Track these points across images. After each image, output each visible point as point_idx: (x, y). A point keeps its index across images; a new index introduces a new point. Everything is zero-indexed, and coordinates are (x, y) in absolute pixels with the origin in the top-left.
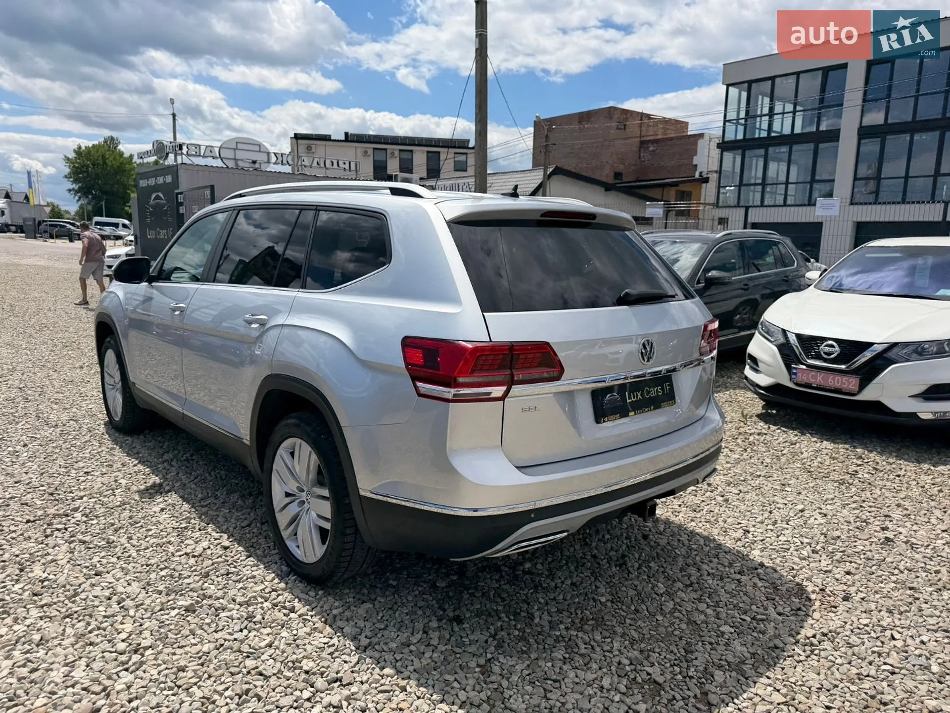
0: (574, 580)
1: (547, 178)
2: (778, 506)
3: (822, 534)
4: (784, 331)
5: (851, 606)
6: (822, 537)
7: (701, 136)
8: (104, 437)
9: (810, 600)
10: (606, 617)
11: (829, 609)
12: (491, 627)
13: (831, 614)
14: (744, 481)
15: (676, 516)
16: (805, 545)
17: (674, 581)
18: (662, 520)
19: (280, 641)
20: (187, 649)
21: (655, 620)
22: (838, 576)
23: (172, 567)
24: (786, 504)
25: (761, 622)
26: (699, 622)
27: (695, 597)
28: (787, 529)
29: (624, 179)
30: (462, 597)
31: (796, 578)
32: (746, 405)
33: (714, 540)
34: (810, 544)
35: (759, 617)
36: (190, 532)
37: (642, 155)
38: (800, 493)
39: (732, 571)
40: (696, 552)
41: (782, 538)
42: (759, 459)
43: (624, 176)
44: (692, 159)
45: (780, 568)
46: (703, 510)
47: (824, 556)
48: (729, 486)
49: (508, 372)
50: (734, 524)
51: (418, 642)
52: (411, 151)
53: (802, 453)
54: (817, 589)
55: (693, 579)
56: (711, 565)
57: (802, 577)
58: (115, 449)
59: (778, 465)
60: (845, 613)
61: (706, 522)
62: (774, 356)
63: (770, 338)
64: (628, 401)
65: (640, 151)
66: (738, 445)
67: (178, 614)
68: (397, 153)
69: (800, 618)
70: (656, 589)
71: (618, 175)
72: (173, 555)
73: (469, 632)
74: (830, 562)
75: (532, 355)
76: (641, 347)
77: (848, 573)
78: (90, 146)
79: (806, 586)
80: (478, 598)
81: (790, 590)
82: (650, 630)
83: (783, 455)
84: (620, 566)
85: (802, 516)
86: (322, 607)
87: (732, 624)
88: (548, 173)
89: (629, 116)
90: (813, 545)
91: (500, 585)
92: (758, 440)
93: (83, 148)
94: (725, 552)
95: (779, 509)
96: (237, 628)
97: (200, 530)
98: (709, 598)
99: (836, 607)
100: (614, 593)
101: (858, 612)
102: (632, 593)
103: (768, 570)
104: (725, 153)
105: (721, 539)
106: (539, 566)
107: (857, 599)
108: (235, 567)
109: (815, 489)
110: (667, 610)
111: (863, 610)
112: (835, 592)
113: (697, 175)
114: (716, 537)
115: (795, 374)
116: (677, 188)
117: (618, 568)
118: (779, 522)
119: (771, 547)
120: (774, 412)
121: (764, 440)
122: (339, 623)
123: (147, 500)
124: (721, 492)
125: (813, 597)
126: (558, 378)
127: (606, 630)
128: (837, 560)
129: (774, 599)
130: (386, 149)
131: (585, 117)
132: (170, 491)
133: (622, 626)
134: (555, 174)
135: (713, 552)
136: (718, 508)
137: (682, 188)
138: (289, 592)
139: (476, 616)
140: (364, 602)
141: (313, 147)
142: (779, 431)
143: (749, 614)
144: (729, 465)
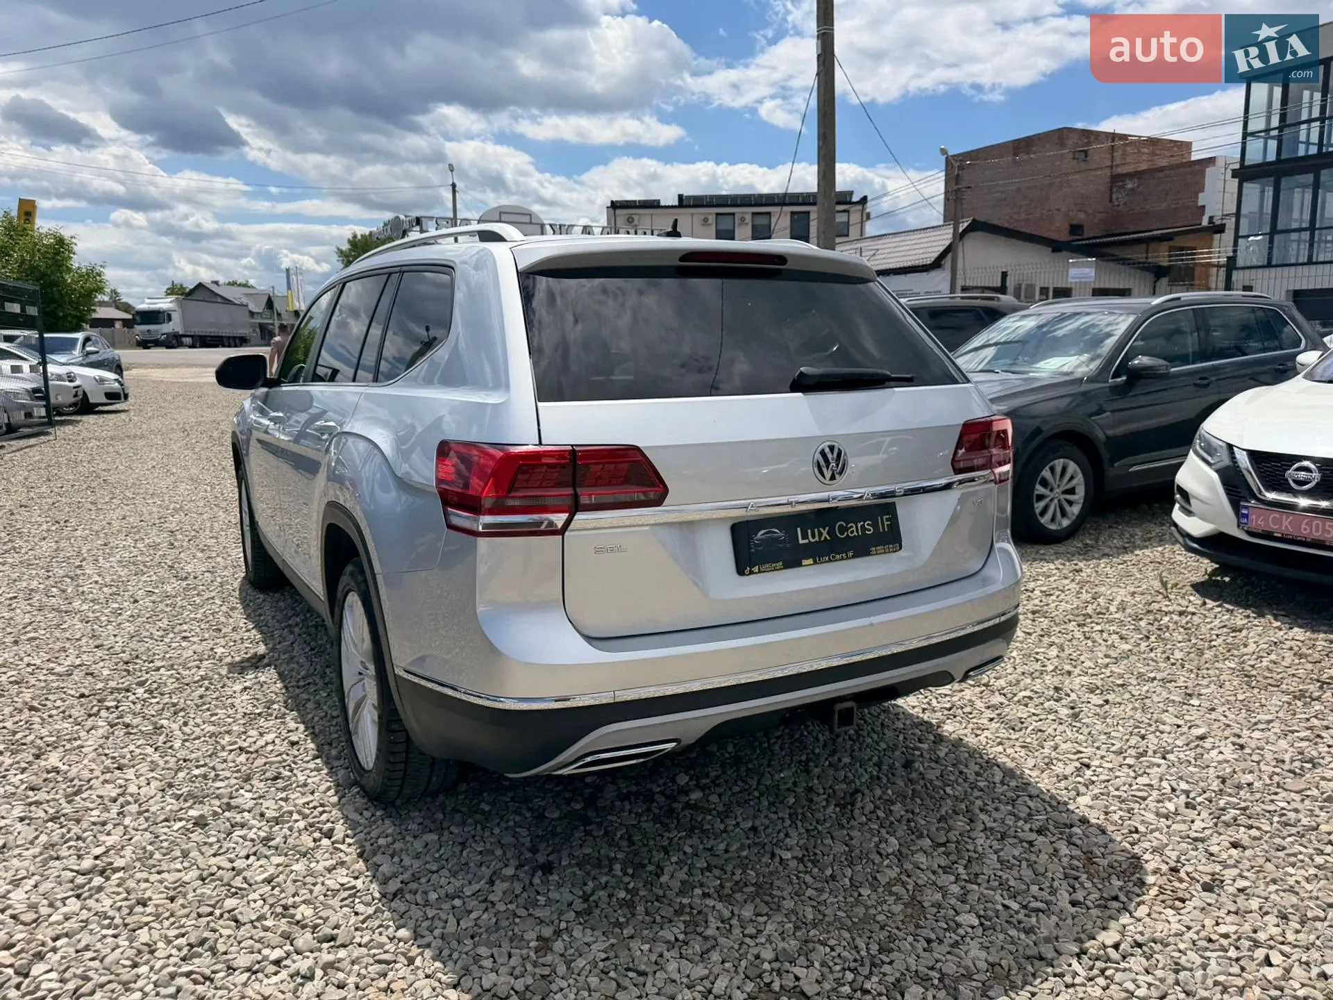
0: (757, 823)
1: (958, 238)
2: (1162, 727)
3: (1218, 777)
4: (1230, 447)
5: (1213, 902)
6: (1217, 782)
7: (1211, 161)
8: (233, 593)
9: (1142, 883)
10: (777, 883)
11: (1169, 903)
12: (590, 883)
13: (1170, 912)
14: (1122, 685)
15: (977, 735)
16: (1178, 793)
17: (921, 836)
18: (950, 741)
19: (288, 876)
20: (165, 875)
21: (856, 894)
22: (1214, 849)
23: (211, 765)
24: (1179, 726)
25: (1033, 914)
26: (925, 904)
27: (943, 864)
28: (1159, 766)
29: (1086, 235)
30: (573, 835)
31: (1136, 847)
32: (1185, 568)
33: (1022, 776)
34: (1187, 793)
35: (1034, 904)
36: (263, 720)
37: (1114, 197)
38: (1213, 709)
39: (1027, 827)
40: (980, 793)
41: (1143, 780)
42: (1165, 652)
43: (1085, 231)
44: (1197, 197)
45: (1114, 828)
46: (1027, 728)
47: (1204, 814)
48: (1092, 692)
49: (570, 491)
50: (1068, 752)
51: (474, 895)
52: (769, 214)
53: (1246, 646)
54: (1164, 868)
55: (953, 835)
56: (995, 814)
57: (1146, 845)
58: (236, 609)
59: (1195, 663)
60: (1197, 912)
61: (1022, 747)
62: (1212, 488)
63: (1209, 459)
64: (801, 541)
65: (1111, 190)
66: (1137, 629)
67: (184, 827)
68: (748, 218)
69: (1108, 913)
70: (883, 845)
71: (1075, 229)
72: (223, 749)
73: (552, 888)
74: (1211, 824)
75: (613, 466)
76: (818, 457)
77: (1235, 845)
78: (367, 233)
79: (1147, 862)
80: (595, 838)
81: (1116, 864)
82: (839, 909)
83: (1210, 647)
84: (843, 807)
85: (1197, 746)
86: (369, 833)
87: (982, 913)
88: (961, 230)
89: (1092, 139)
90: (1192, 795)
91: (639, 822)
92: (1176, 623)
93: (359, 237)
94: (1030, 796)
95: (1162, 732)
96: (243, 853)
97: (276, 718)
98: (966, 867)
99: (1183, 901)
100: (811, 847)
101: (1222, 913)
102: (840, 848)
103: (1091, 829)
104: (1245, 185)
105: (1032, 775)
106: (714, 798)
107: (1231, 890)
108: (291, 771)
109: (1246, 706)
110: (883, 880)
111: (1233, 909)
112: (1194, 875)
113: (1205, 222)
114: (1027, 771)
115: (1246, 516)
116: (1171, 243)
117: (838, 809)
118: (1150, 753)
119: (1117, 793)
120: (1227, 579)
121: (1187, 623)
122: (378, 859)
123: (236, 675)
124: (1073, 701)
125: (1150, 879)
126: (658, 502)
127: (766, 903)
128: (1224, 822)
129: (1076, 879)
130: (733, 214)
131: (1023, 146)
132: (270, 665)
133: (796, 898)
134: (972, 231)
135: (1010, 794)
136: (1055, 726)
137: (1179, 241)
138: (339, 810)
139: (578, 864)
140: (431, 831)
141: (636, 218)
142: (1219, 609)
143: (1019, 898)
144: (1108, 660)
